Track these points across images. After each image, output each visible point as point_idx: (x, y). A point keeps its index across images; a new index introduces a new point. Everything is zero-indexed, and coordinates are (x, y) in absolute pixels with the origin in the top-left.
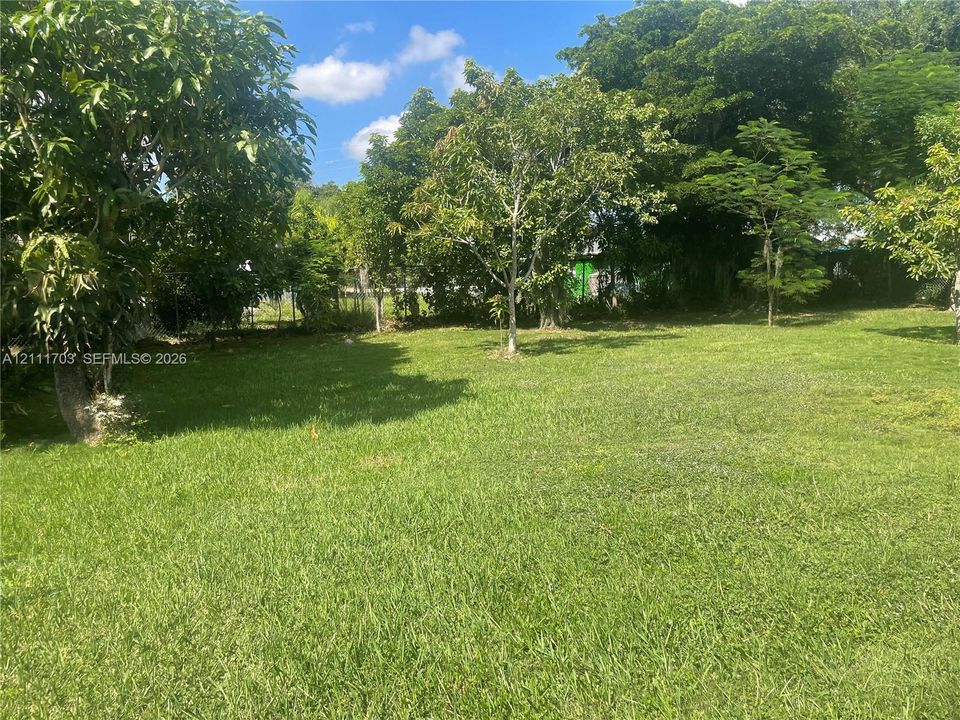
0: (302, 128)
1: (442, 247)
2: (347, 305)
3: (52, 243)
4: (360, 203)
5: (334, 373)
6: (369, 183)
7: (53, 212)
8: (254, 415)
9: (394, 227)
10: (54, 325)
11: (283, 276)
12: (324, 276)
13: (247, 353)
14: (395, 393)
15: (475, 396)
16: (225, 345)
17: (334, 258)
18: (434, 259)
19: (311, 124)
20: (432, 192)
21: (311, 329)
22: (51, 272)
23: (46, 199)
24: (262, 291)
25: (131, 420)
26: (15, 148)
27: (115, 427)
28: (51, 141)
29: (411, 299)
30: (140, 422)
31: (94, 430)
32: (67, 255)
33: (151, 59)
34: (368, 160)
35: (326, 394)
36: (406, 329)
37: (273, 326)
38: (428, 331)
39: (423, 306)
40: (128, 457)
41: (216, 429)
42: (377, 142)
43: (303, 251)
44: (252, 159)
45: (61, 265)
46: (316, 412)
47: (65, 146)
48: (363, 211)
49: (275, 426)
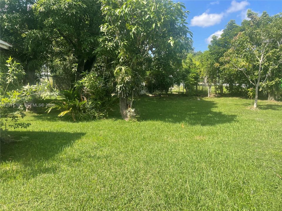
0: (188, 35)
1: (233, 71)
2: (200, 88)
3: (121, 68)
4: (207, 57)
5: (192, 108)
6: (210, 51)
7: (122, 61)
8: (167, 118)
9: (217, 65)
10: (120, 90)
11: (181, 79)
12: (193, 79)
13: (169, 100)
14: (210, 117)
15: (238, 121)
16: (163, 98)
17: (197, 74)
18: (230, 75)
19: (191, 34)
20: (231, 53)
21: (188, 95)
22: (121, 76)
23: (121, 57)
24: (174, 83)
25: (136, 115)
26: (115, 44)
27: (132, 117)
28: (123, 42)
29: (221, 88)
30: (138, 116)
31: (127, 117)
32: (124, 72)
33: (148, 19)
34: (211, 44)
35: (189, 115)
36: (218, 97)
37: (177, 93)
38: (225, 98)
39: (225, 90)
40: (134, 125)
41: (156, 121)
42: (215, 38)
43: (188, 71)
44: (172, 45)
45: (123, 74)
46: (184, 120)
47: (126, 43)
48: (207, 60)
49: (172, 122)
